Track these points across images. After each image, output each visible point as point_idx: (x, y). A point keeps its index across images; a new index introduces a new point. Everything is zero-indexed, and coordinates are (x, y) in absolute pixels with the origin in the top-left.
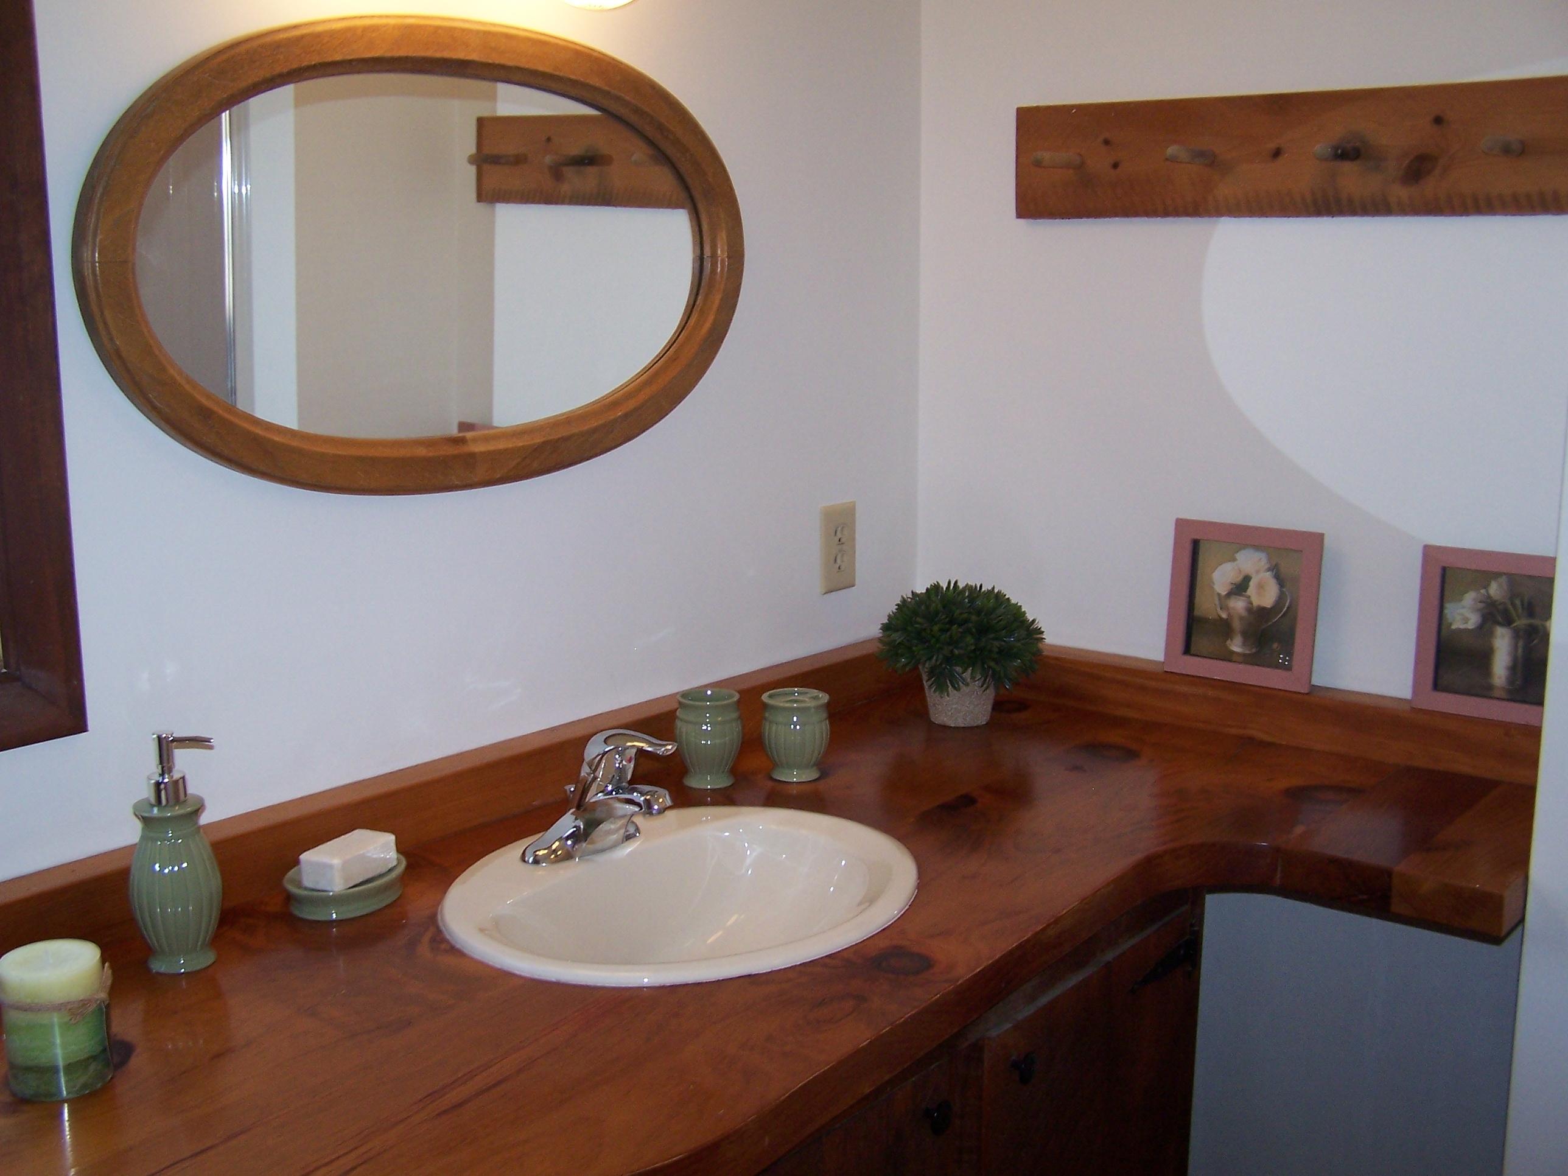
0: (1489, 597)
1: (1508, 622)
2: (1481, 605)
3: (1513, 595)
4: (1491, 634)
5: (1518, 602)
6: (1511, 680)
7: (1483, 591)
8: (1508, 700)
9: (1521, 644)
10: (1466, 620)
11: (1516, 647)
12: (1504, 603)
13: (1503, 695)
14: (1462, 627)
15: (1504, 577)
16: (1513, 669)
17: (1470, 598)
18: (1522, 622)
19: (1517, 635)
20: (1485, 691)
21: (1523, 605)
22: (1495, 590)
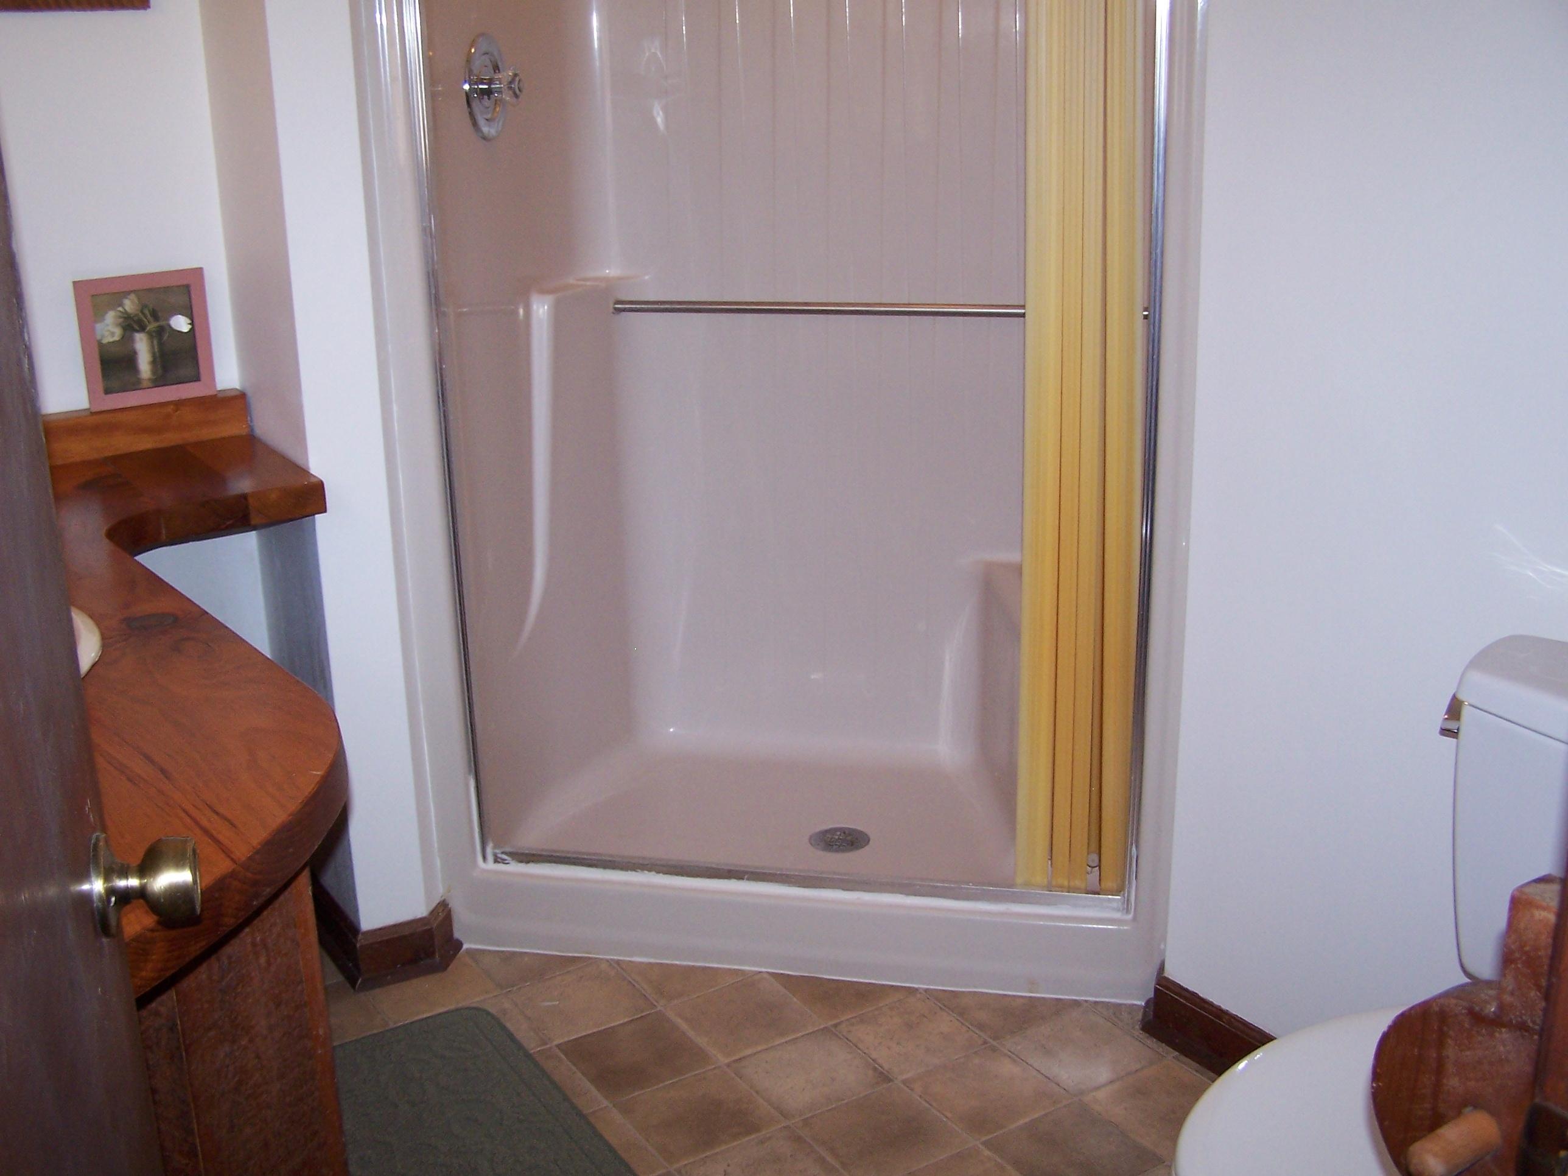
0: (126, 312)
1: (142, 329)
2: (121, 320)
3: (143, 307)
4: (132, 340)
5: (147, 312)
6: (154, 371)
7: (120, 309)
8: (156, 387)
9: (155, 342)
10: (113, 334)
11: (152, 346)
12: (136, 315)
13: (150, 385)
14: (111, 340)
15: (133, 296)
16: (154, 362)
17: (111, 317)
18: (153, 326)
19: (151, 335)
20: (135, 385)
21: (150, 313)
22: (130, 305)
